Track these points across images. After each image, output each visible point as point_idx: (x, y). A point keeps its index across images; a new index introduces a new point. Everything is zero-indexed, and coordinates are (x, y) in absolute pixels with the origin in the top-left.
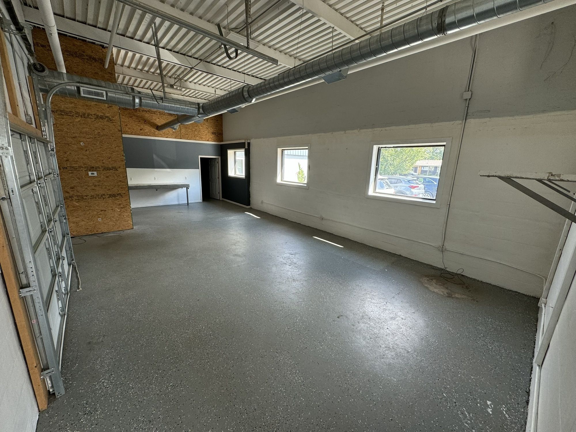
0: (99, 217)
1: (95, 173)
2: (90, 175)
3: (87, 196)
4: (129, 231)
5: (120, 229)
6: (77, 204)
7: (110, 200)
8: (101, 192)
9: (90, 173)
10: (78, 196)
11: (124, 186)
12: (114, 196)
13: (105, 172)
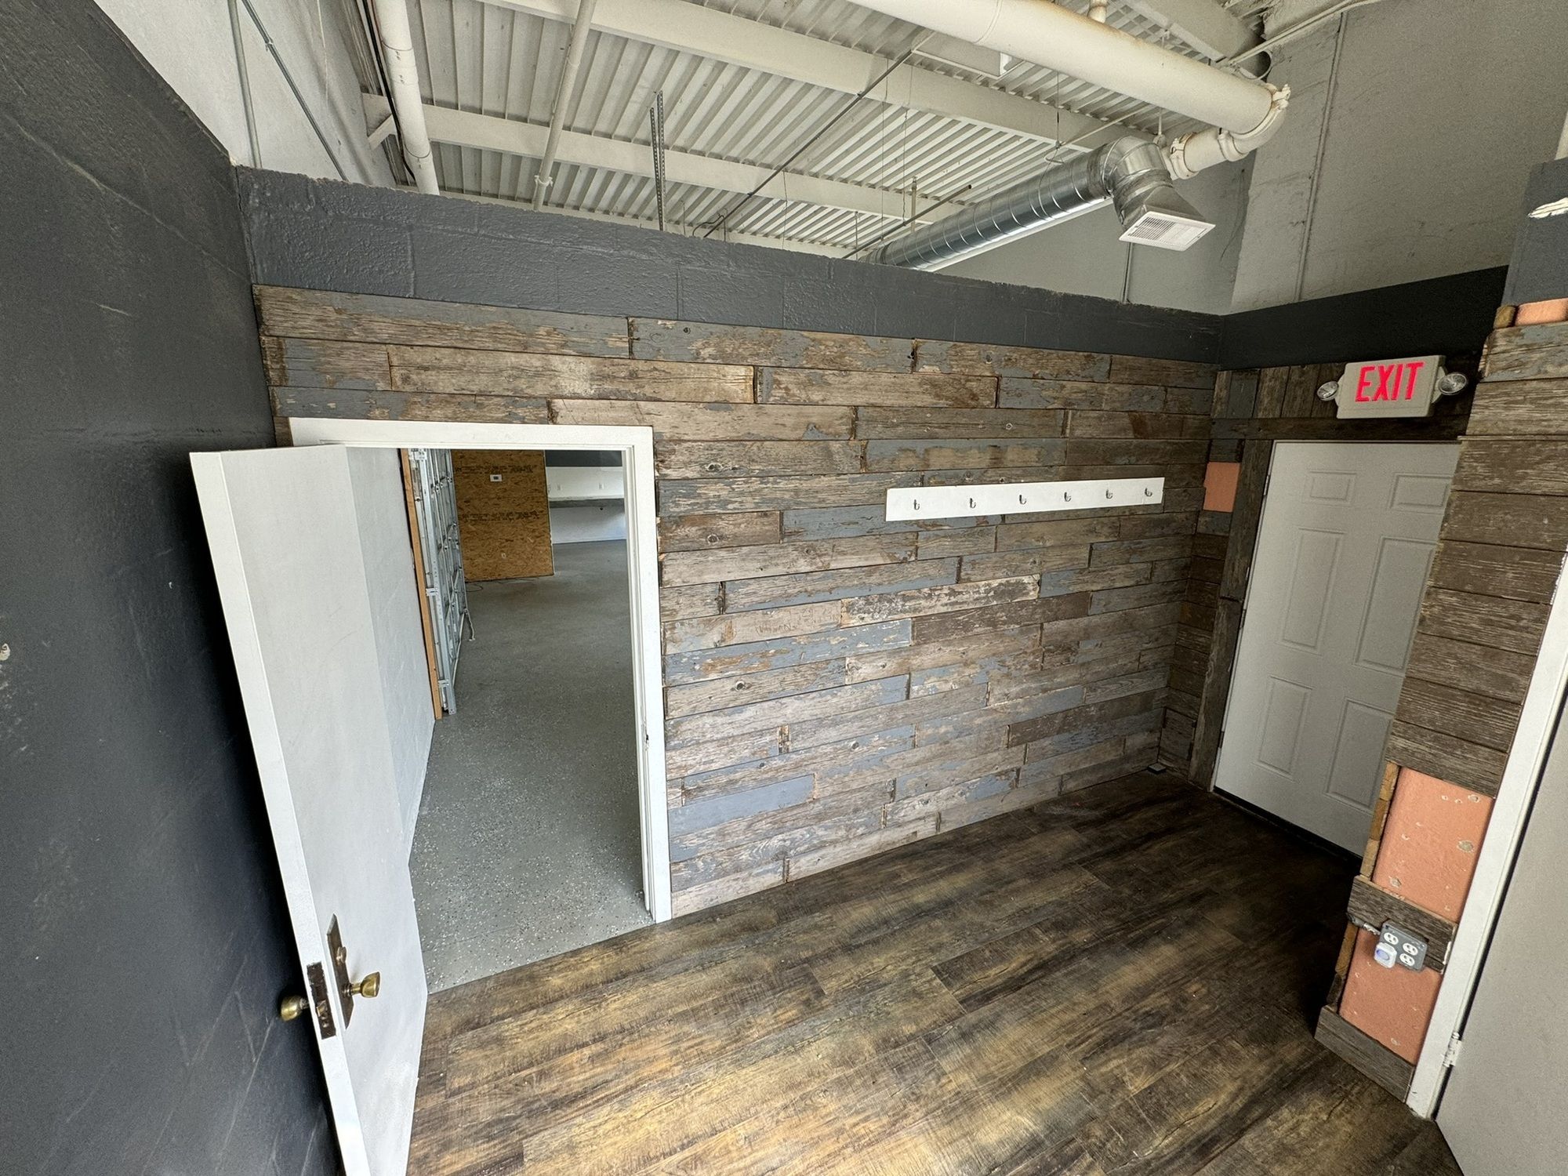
0: (502, 551)
1: (500, 476)
2: (492, 480)
3: (486, 515)
4: (545, 578)
5: (534, 574)
6: (473, 529)
7: (520, 523)
8: (507, 509)
9: (492, 476)
10: (474, 515)
11: (542, 499)
12: (526, 515)
13: (514, 474)
